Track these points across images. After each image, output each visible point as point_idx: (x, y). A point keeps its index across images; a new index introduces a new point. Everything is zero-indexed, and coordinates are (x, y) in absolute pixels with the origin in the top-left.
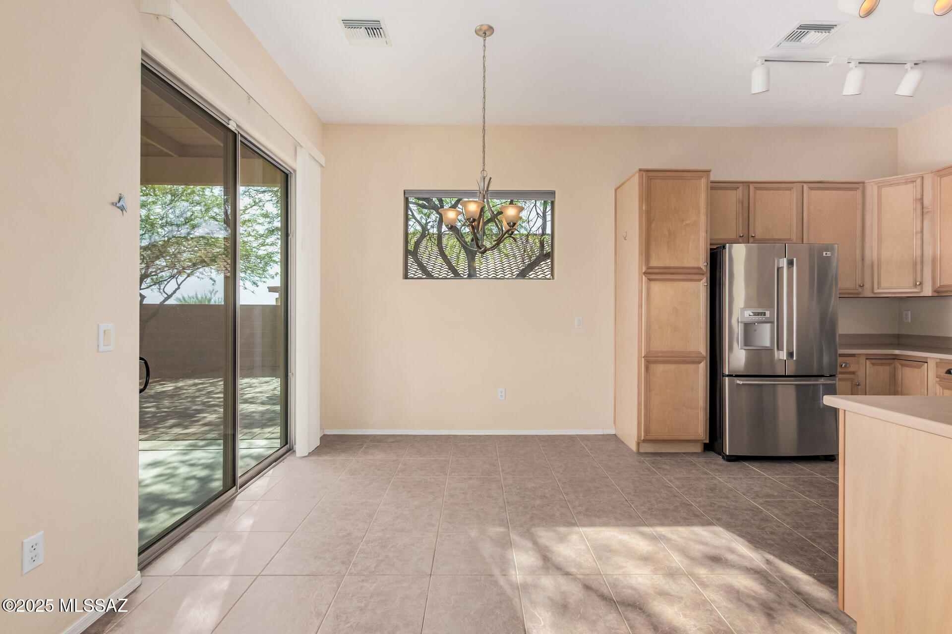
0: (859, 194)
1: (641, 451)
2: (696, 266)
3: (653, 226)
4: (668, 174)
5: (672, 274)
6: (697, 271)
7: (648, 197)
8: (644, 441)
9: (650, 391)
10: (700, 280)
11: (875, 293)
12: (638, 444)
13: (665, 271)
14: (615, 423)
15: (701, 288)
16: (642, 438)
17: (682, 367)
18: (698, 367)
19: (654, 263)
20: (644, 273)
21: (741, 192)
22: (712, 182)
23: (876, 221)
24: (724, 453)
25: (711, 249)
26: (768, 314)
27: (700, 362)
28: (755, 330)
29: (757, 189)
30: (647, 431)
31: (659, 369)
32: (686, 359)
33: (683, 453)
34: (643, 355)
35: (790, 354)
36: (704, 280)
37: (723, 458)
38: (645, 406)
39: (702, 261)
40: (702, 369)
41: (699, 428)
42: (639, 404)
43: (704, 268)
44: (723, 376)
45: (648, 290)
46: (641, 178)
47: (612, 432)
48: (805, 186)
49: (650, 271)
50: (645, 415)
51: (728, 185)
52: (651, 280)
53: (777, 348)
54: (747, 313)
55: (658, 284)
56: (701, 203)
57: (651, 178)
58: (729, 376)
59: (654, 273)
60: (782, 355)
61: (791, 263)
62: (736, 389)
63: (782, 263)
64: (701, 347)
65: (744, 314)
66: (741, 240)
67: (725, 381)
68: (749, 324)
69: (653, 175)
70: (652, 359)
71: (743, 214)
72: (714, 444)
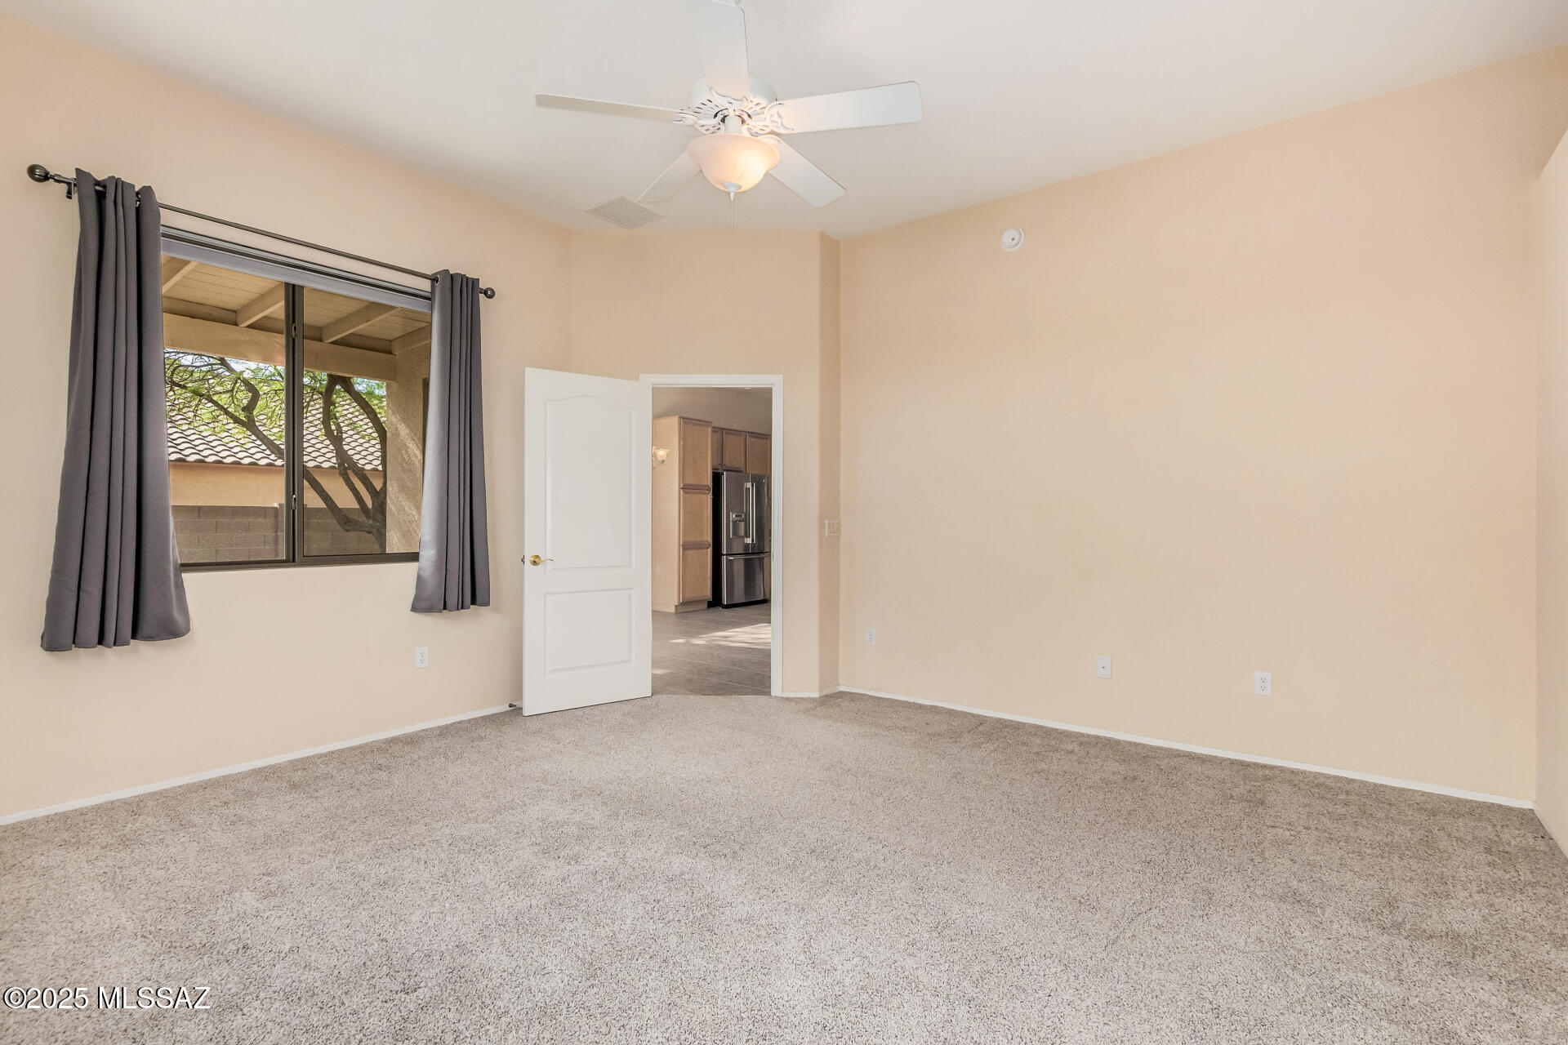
1: (678, 611)
2: (707, 484)
3: (686, 456)
4: (694, 421)
5: (695, 489)
6: (707, 488)
9: (685, 569)
10: (708, 494)
12: (676, 608)
13: (692, 487)
15: (709, 497)
16: (681, 602)
17: (700, 551)
18: (708, 551)
19: (687, 481)
20: (682, 488)
24: (723, 605)
25: (713, 473)
26: (743, 516)
27: (708, 548)
28: (737, 526)
29: (727, 433)
30: (683, 596)
31: (690, 552)
32: (699, 546)
33: (699, 609)
34: (681, 544)
35: (753, 540)
37: (723, 608)
38: (682, 580)
39: (709, 482)
40: (710, 552)
41: (708, 593)
42: (679, 579)
43: (710, 486)
44: (723, 555)
45: (684, 499)
46: (680, 422)
48: (747, 434)
50: (683, 586)
51: (715, 430)
52: (685, 493)
53: (746, 537)
54: (734, 516)
55: (688, 495)
56: (708, 440)
57: (685, 423)
58: (726, 555)
59: (686, 488)
60: (749, 541)
61: (753, 486)
62: (729, 562)
63: (749, 485)
64: (709, 538)
65: (733, 516)
66: (719, 467)
67: (724, 558)
68: (735, 522)
69: (687, 422)
70: (686, 547)
71: (720, 449)
72: (715, 602)
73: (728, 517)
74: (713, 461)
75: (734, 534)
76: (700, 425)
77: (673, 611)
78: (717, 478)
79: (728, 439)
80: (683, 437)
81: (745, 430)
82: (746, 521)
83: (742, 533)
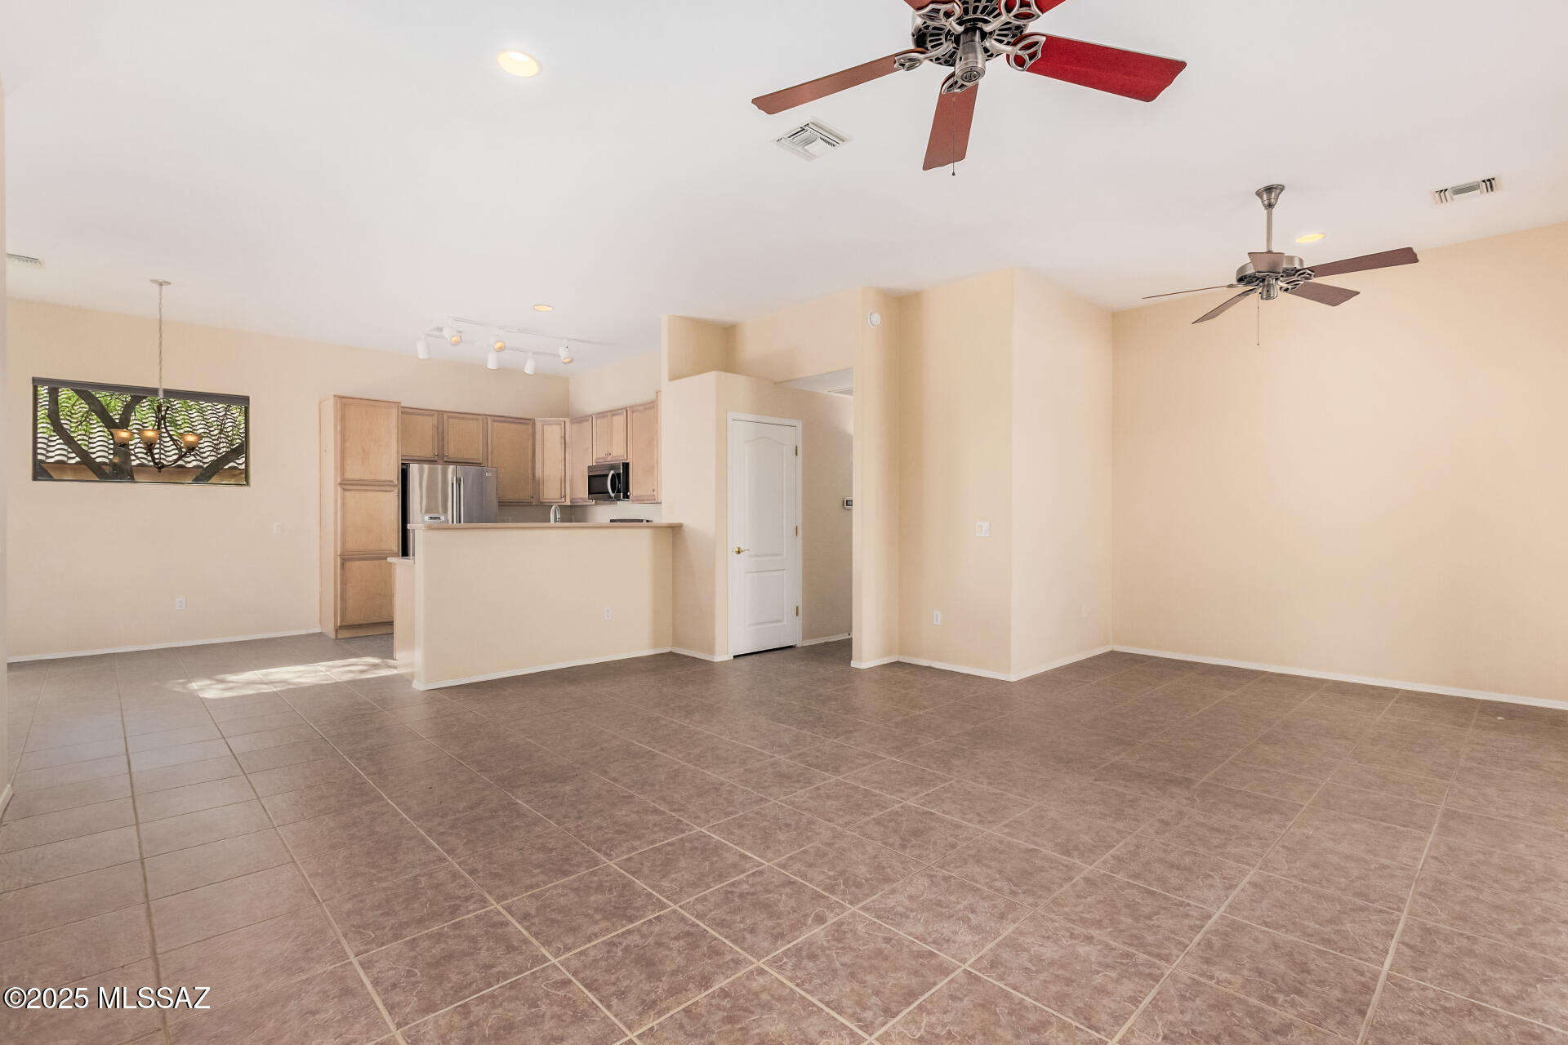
0: (530, 427)
1: (339, 637)
2: (389, 479)
3: (348, 444)
4: (363, 402)
5: (365, 485)
6: (389, 484)
7: (342, 418)
8: (342, 627)
9: (345, 584)
10: (392, 491)
11: (541, 502)
12: (336, 631)
13: (360, 483)
14: (319, 624)
16: (339, 624)
17: (376, 563)
19: (349, 476)
20: (340, 484)
21: (436, 419)
22: (402, 407)
23: (541, 449)
25: (402, 464)
26: (443, 518)
29: (449, 417)
30: (343, 619)
31: (354, 566)
32: (373, 556)
34: (339, 553)
36: (396, 491)
38: (342, 597)
39: (394, 476)
42: (335, 596)
43: (396, 482)
45: (344, 498)
46: (336, 403)
48: (489, 418)
49: (344, 482)
50: (342, 604)
52: (345, 490)
55: (351, 493)
57: (349, 404)
59: (348, 484)
61: (458, 481)
64: (394, 545)
66: (436, 458)
69: (350, 402)
70: (346, 557)
71: (439, 437)
76: (374, 406)
77: (333, 635)
79: (455, 424)
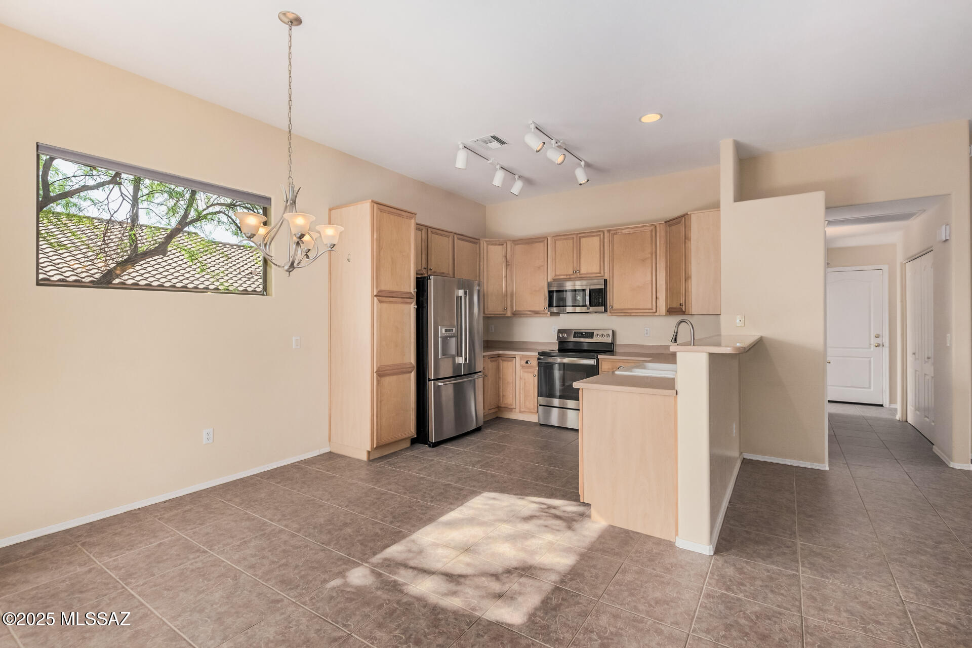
0: (477, 246)
1: (373, 458)
2: (409, 291)
5: (393, 297)
6: (408, 296)
8: (377, 447)
9: (380, 402)
10: (411, 303)
11: (487, 314)
12: (370, 453)
13: (389, 294)
14: (330, 440)
15: (412, 307)
16: (375, 444)
17: (401, 376)
18: (410, 376)
19: (382, 287)
20: (376, 296)
21: (426, 233)
23: (485, 266)
24: (430, 442)
25: (417, 278)
26: (454, 330)
27: (411, 372)
28: (447, 343)
29: (432, 233)
30: (380, 440)
31: (387, 380)
32: (399, 370)
33: (399, 451)
34: (375, 370)
35: (466, 359)
36: (414, 303)
37: (430, 446)
39: (412, 289)
40: (413, 376)
41: (411, 429)
43: (414, 294)
44: (429, 381)
45: (378, 310)
46: (373, 208)
47: (327, 450)
48: (455, 236)
49: (379, 294)
51: (419, 227)
52: (380, 302)
53: (458, 355)
54: (444, 330)
55: (384, 305)
56: (411, 239)
57: (381, 211)
58: (434, 380)
59: (382, 296)
60: (461, 360)
61: (465, 293)
62: (438, 389)
63: (461, 293)
64: (412, 359)
65: (442, 331)
66: (424, 271)
67: (432, 384)
68: (445, 339)
69: (382, 208)
70: (381, 373)
71: (425, 251)
72: (421, 437)
73: (436, 331)
74: (416, 264)
75: (443, 354)
76: (400, 215)
77: (364, 457)
78: (421, 284)
79: (435, 239)
80: (378, 228)
81: (453, 231)
82: (458, 337)
83: (453, 351)
